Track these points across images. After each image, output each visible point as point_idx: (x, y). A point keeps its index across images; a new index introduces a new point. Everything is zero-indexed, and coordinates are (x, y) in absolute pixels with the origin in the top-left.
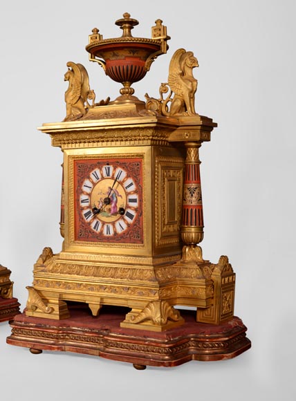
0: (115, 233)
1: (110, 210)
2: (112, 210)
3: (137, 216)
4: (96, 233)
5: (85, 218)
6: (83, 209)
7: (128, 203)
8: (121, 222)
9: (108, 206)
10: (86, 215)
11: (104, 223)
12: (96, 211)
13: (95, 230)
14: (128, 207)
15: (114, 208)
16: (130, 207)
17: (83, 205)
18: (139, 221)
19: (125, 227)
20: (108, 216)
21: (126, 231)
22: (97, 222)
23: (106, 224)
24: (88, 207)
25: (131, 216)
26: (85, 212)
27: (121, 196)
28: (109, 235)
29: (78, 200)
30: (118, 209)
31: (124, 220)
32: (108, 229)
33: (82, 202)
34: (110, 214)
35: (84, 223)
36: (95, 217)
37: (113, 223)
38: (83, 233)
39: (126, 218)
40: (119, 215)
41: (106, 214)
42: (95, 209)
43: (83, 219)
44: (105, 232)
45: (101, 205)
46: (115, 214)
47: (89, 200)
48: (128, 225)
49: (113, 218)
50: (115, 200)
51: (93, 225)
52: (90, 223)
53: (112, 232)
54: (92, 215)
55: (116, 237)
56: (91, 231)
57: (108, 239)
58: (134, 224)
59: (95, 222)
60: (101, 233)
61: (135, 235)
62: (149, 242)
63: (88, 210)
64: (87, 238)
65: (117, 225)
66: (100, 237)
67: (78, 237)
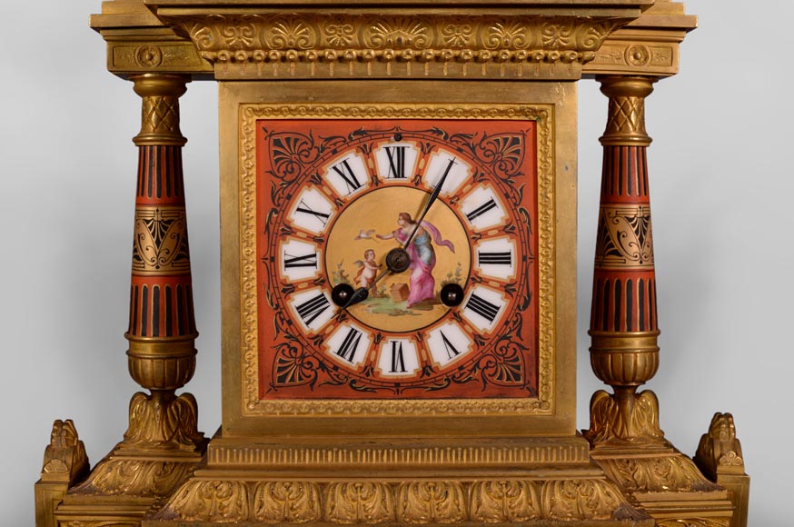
0: (427, 367)
1: (405, 290)
2: (415, 292)
3: (510, 309)
4: (348, 371)
5: (301, 321)
6: (291, 288)
7: (477, 266)
8: (452, 330)
9: (399, 279)
10: (303, 309)
11: (378, 337)
12: (346, 297)
13: (344, 361)
14: (475, 279)
15: (422, 282)
16: (484, 281)
17: (293, 275)
18: (519, 324)
19: (463, 344)
20: (398, 313)
21: (469, 358)
22: (353, 333)
23: (390, 339)
24: (313, 283)
25: (487, 310)
26: (299, 299)
27: (448, 244)
28: (399, 373)
29: (273, 259)
30: (438, 288)
31: (462, 322)
32: (398, 355)
33: (289, 264)
34: (404, 306)
35: (296, 336)
36: (341, 318)
37: (419, 336)
38: (293, 371)
39: (469, 315)
40: (440, 309)
41: (388, 304)
42: (345, 287)
43: (290, 322)
44: (384, 366)
45: (368, 273)
46: (427, 303)
47: (318, 259)
48: (478, 339)
49: (426, 317)
50: (426, 255)
51: (334, 343)
52: (320, 338)
53: (412, 365)
54: (331, 310)
55: (430, 381)
56: (325, 364)
57: (398, 388)
58: (501, 336)
59: (342, 332)
60: (369, 367)
61: (505, 369)
62: (566, 392)
63: (314, 293)
64: (309, 388)
65: (434, 341)
66: (366, 382)
67: (273, 385)
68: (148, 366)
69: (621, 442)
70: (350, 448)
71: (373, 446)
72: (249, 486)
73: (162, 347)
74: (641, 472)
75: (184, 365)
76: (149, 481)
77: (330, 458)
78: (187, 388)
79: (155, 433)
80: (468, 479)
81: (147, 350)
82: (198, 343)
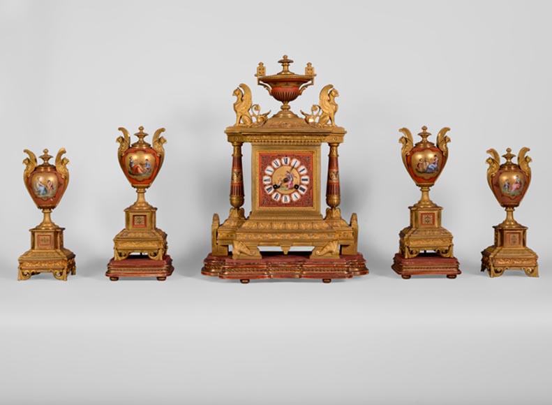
0: (291, 201)
2: (289, 186)
3: (308, 190)
4: (276, 202)
5: (267, 192)
6: (265, 185)
7: (301, 181)
8: (296, 194)
10: (268, 190)
11: (282, 195)
12: (276, 187)
13: (275, 200)
14: (301, 184)
15: (291, 184)
16: (303, 184)
17: (266, 183)
18: (309, 193)
19: (299, 196)
21: (299, 199)
22: (277, 194)
23: (284, 196)
24: (270, 184)
25: (303, 190)
26: (267, 187)
27: (296, 177)
28: (286, 202)
29: (262, 180)
30: (294, 185)
31: (298, 192)
32: (286, 198)
33: (265, 181)
35: (266, 195)
36: (275, 191)
37: (290, 195)
38: (265, 202)
39: (300, 191)
42: (276, 185)
43: (265, 192)
44: (283, 201)
45: (280, 182)
46: (292, 188)
47: (271, 180)
48: (301, 195)
49: (291, 191)
50: (291, 179)
51: (273, 196)
52: (271, 195)
53: (289, 201)
54: (273, 190)
55: (292, 204)
56: (272, 200)
57: (286, 205)
58: (306, 195)
59: (275, 194)
60: (280, 201)
61: (307, 201)
62: (319, 206)
63: (269, 186)
64: (269, 205)
65: (293, 196)
66: (280, 204)
67: (261, 204)
68: (234, 202)
69: (332, 218)
70: (277, 216)
71: (280, 216)
72: (258, 223)
73: (238, 198)
74: (335, 224)
75: (242, 202)
76: (236, 224)
77: (273, 218)
78: (242, 207)
79: (236, 215)
80: (299, 222)
81: (234, 198)
82: (245, 198)
